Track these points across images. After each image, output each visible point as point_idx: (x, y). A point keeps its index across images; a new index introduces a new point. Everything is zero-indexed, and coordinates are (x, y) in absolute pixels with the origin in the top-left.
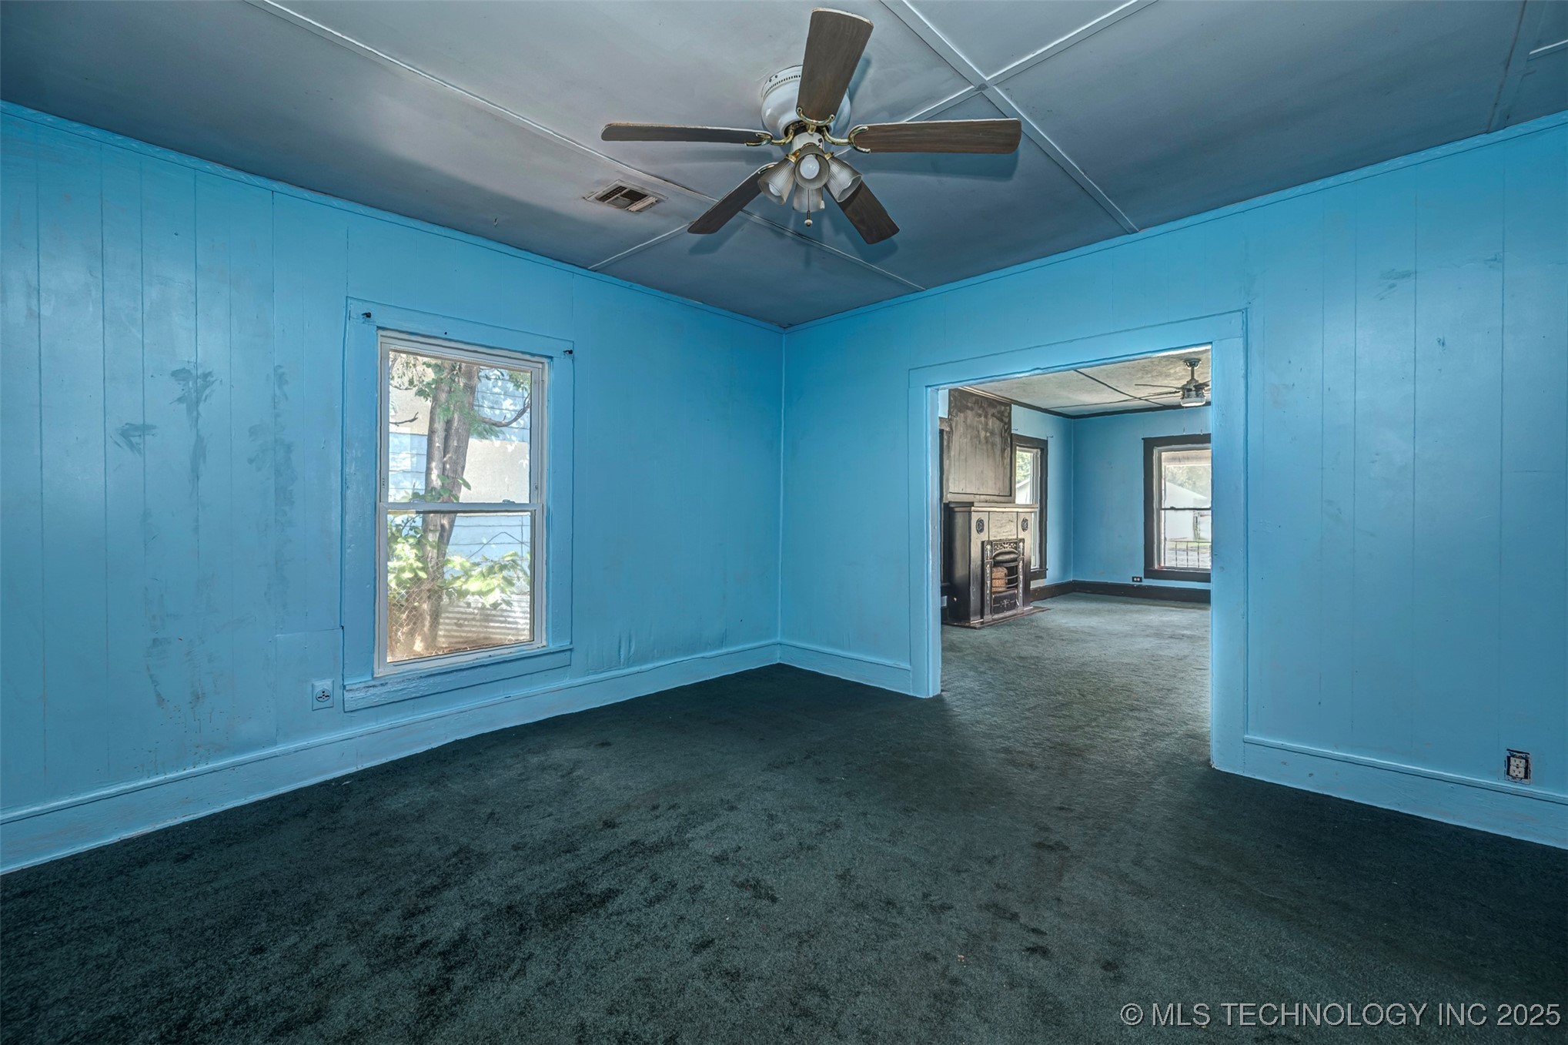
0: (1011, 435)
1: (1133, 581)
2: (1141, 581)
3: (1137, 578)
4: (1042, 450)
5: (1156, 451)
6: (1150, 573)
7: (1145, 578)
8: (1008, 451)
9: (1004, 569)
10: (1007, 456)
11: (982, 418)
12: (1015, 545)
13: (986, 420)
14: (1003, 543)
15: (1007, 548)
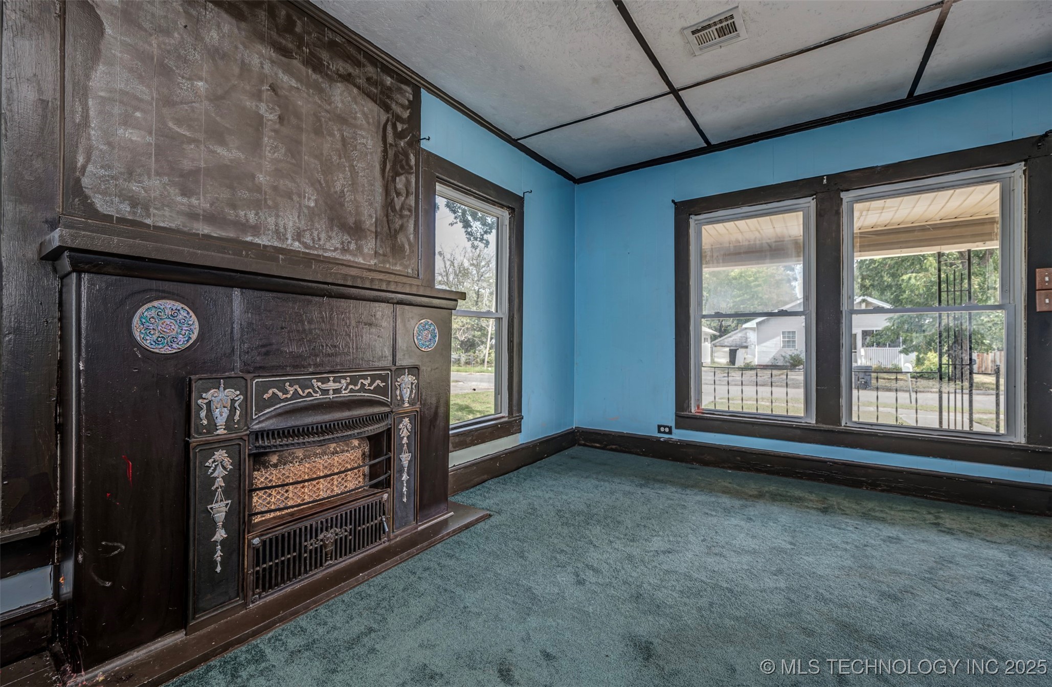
0: (419, 152)
1: (659, 432)
2: (670, 432)
3: (665, 427)
4: (512, 210)
6: (684, 419)
7: (677, 427)
8: (408, 182)
9: (356, 443)
10: (404, 192)
11: (296, 63)
12: (378, 382)
13: (314, 76)
14: (318, 380)
15: (336, 391)
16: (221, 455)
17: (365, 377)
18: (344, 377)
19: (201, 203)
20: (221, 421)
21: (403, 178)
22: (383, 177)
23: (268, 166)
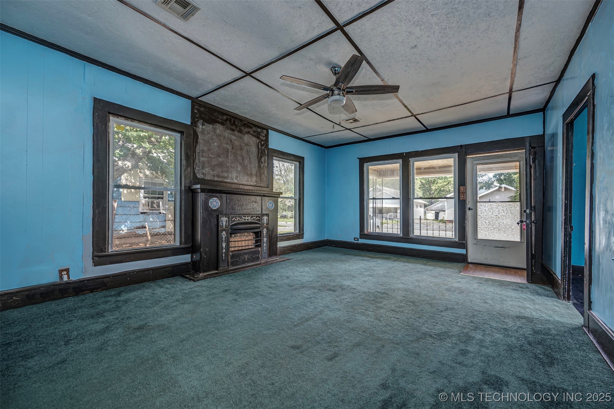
0: (268, 149)
1: (355, 240)
2: (358, 240)
3: (356, 238)
4: (300, 162)
5: (365, 165)
6: (363, 235)
7: (360, 238)
8: (265, 159)
9: (252, 234)
10: (264, 162)
11: (236, 133)
12: (258, 218)
13: (240, 135)
14: (244, 216)
15: (248, 220)
16: (224, 232)
17: (254, 216)
18: (250, 216)
19: (215, 173)
20: (224, 225)
21: (263, 158)
22: (258, 159)
23: (230, 161)
